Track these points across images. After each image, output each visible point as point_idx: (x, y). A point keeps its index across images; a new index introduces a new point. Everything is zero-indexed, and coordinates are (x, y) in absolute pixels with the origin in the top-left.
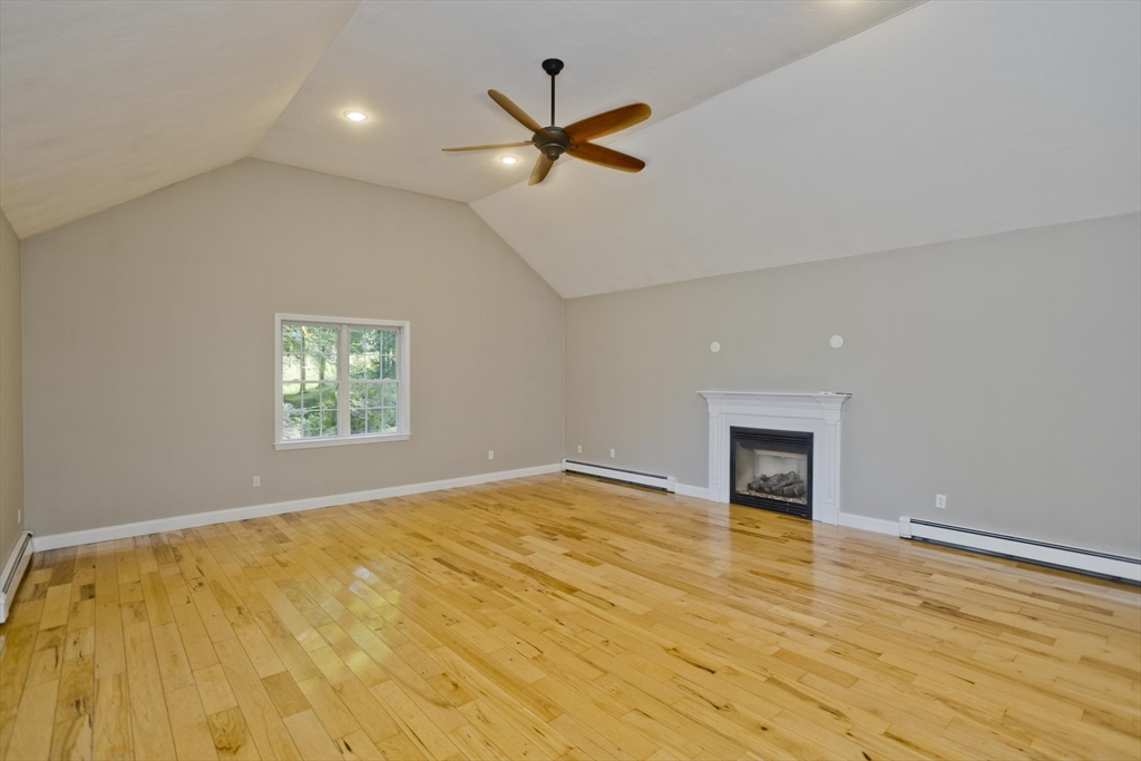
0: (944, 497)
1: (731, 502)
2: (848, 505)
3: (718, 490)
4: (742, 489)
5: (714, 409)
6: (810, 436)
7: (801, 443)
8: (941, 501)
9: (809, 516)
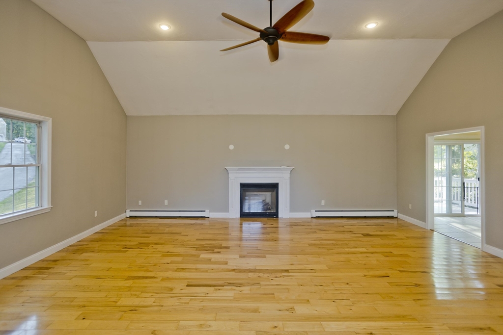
0: (324, 201)
1: (241, 217)
2: (293, 209)
3: (234, 213)
4: (246, 210)
5: (231, 175)
6: (277, 184)
7: (273, 187)
8: (323, 203)
9: (277, 217)
